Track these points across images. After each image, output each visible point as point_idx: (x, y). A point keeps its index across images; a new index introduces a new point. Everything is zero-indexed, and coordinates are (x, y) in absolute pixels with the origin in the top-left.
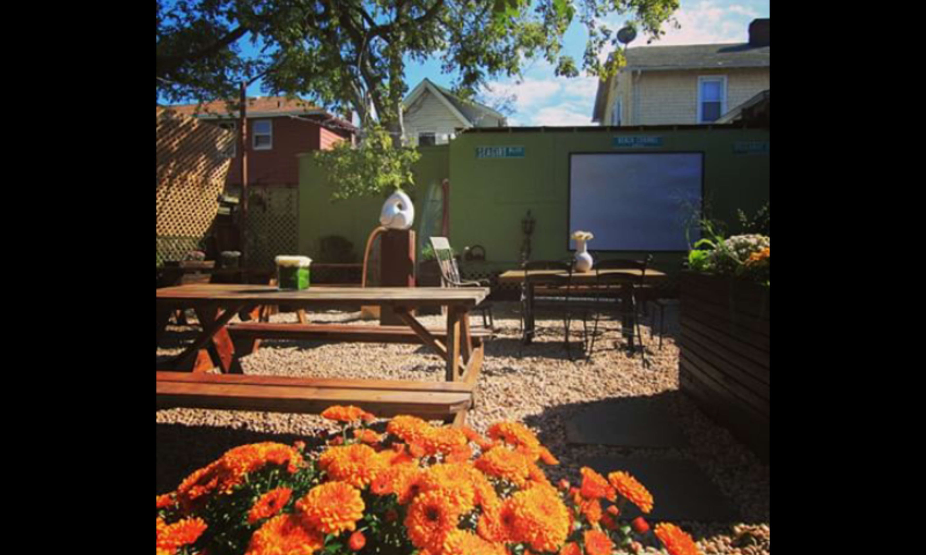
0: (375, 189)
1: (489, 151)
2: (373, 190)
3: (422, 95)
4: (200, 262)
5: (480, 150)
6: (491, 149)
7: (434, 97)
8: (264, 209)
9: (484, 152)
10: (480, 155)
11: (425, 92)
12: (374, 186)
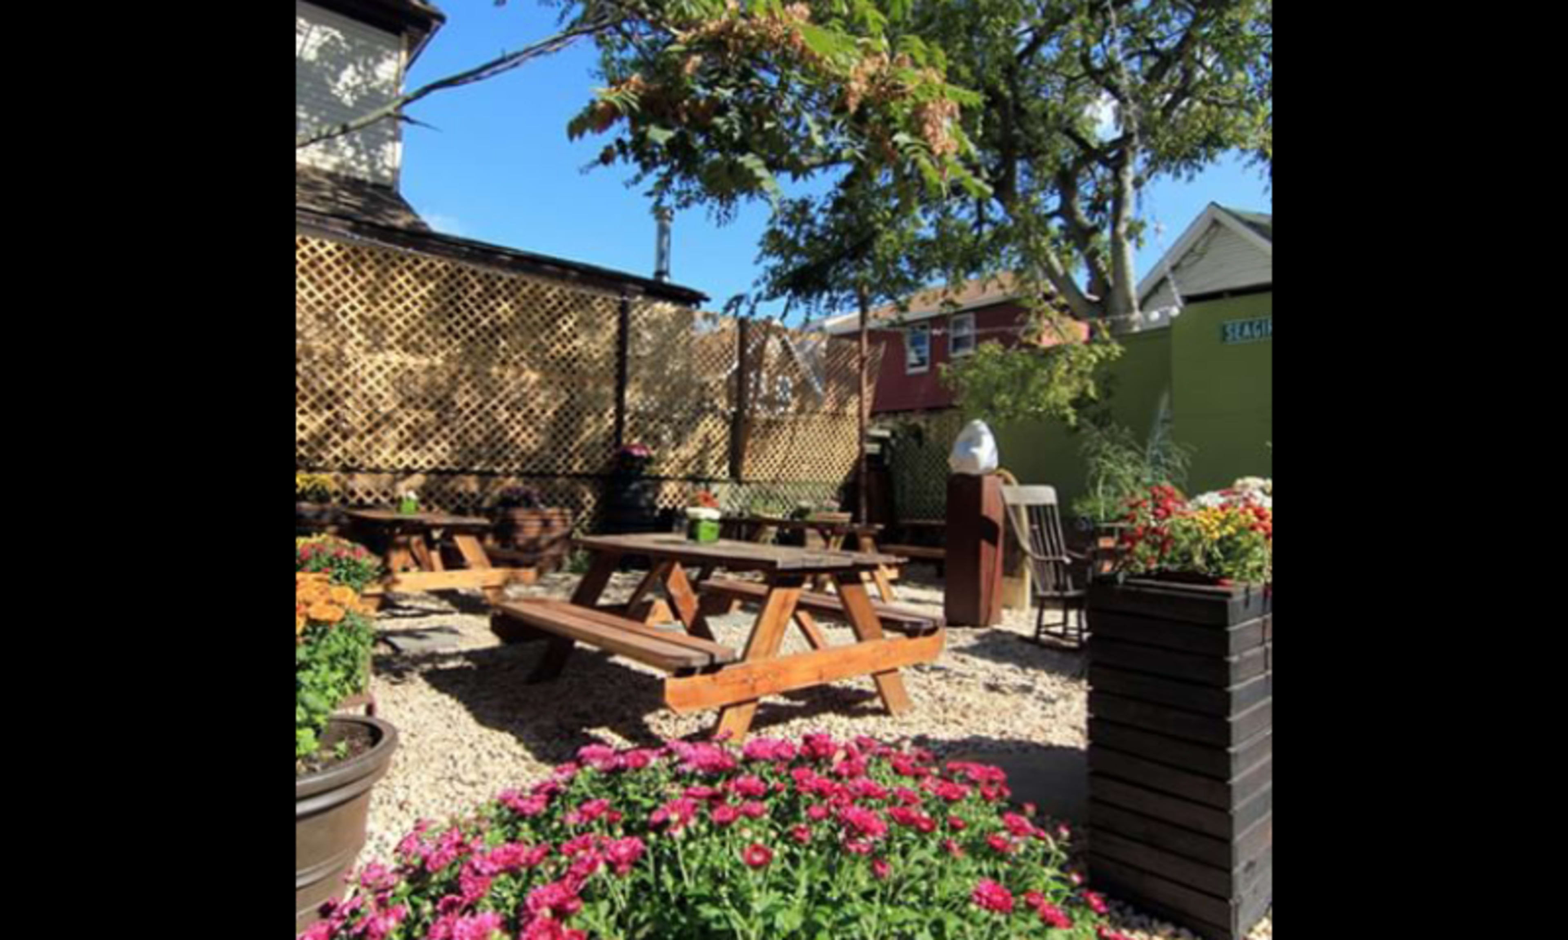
0: (1041, 410)
1: (1247, 328)
2: (1036, 412)
3: (1207, 232)
4: (832, 514)
5: (1228, 329)
6: (1251, 324)
7: (1229, 232)
8: (920, 444)
9: (1238, 331)
10: (1229, 338)
11: (1211, 227)
12: (1039, 405)
